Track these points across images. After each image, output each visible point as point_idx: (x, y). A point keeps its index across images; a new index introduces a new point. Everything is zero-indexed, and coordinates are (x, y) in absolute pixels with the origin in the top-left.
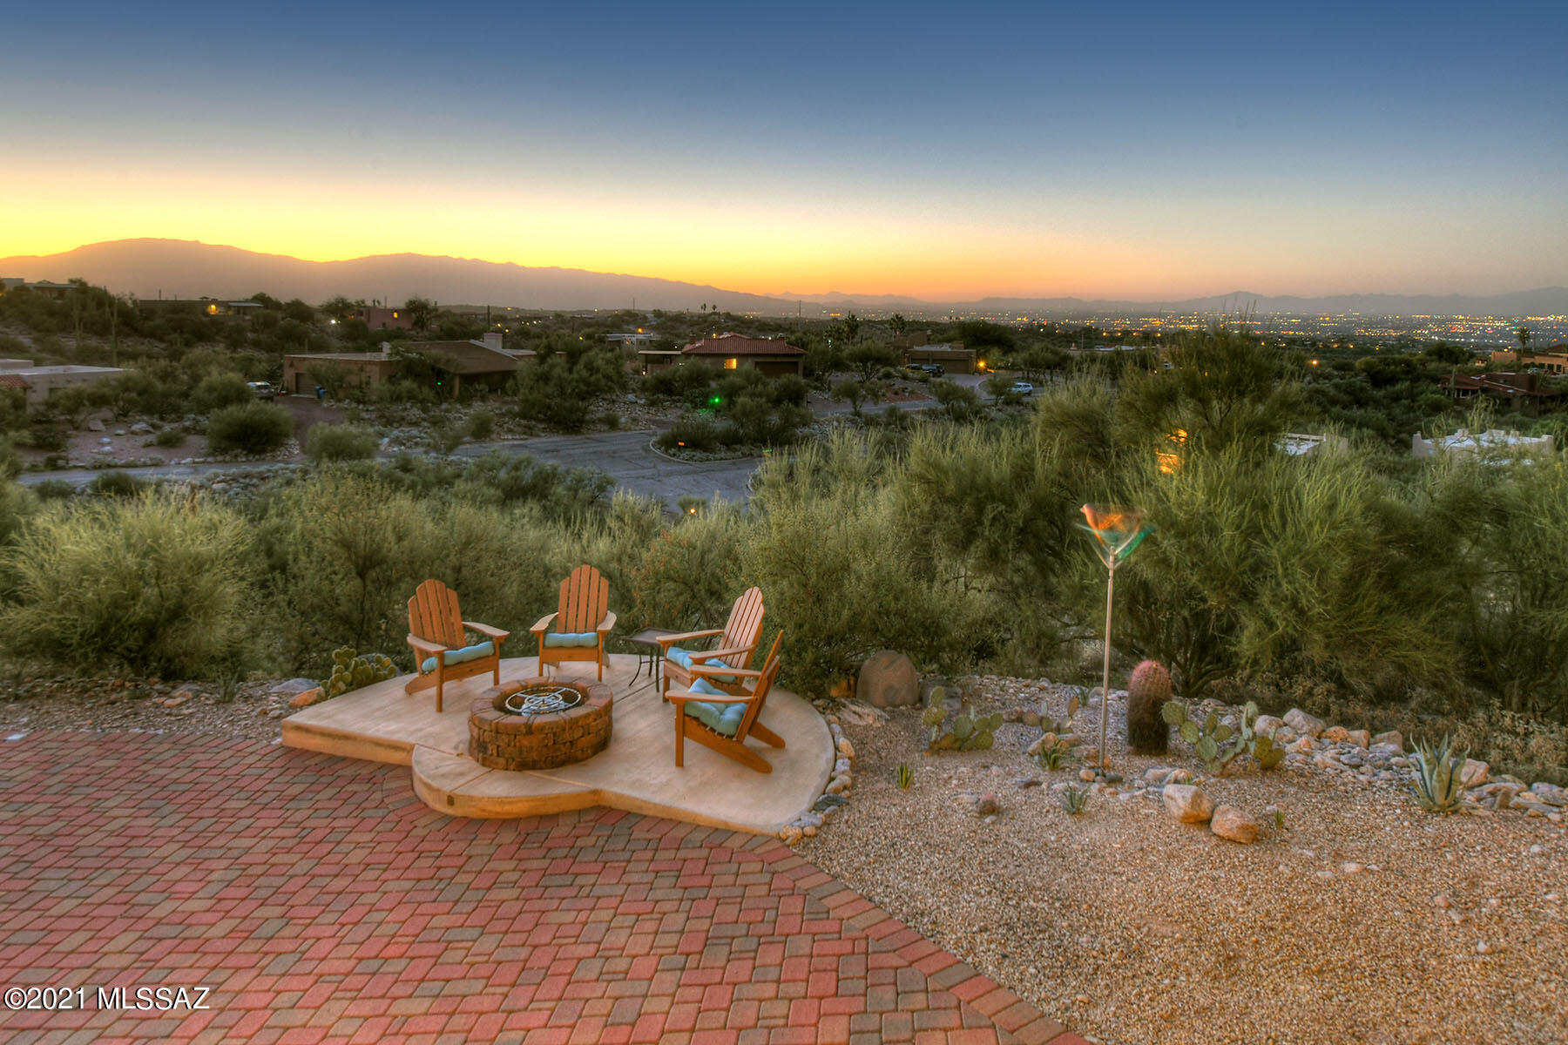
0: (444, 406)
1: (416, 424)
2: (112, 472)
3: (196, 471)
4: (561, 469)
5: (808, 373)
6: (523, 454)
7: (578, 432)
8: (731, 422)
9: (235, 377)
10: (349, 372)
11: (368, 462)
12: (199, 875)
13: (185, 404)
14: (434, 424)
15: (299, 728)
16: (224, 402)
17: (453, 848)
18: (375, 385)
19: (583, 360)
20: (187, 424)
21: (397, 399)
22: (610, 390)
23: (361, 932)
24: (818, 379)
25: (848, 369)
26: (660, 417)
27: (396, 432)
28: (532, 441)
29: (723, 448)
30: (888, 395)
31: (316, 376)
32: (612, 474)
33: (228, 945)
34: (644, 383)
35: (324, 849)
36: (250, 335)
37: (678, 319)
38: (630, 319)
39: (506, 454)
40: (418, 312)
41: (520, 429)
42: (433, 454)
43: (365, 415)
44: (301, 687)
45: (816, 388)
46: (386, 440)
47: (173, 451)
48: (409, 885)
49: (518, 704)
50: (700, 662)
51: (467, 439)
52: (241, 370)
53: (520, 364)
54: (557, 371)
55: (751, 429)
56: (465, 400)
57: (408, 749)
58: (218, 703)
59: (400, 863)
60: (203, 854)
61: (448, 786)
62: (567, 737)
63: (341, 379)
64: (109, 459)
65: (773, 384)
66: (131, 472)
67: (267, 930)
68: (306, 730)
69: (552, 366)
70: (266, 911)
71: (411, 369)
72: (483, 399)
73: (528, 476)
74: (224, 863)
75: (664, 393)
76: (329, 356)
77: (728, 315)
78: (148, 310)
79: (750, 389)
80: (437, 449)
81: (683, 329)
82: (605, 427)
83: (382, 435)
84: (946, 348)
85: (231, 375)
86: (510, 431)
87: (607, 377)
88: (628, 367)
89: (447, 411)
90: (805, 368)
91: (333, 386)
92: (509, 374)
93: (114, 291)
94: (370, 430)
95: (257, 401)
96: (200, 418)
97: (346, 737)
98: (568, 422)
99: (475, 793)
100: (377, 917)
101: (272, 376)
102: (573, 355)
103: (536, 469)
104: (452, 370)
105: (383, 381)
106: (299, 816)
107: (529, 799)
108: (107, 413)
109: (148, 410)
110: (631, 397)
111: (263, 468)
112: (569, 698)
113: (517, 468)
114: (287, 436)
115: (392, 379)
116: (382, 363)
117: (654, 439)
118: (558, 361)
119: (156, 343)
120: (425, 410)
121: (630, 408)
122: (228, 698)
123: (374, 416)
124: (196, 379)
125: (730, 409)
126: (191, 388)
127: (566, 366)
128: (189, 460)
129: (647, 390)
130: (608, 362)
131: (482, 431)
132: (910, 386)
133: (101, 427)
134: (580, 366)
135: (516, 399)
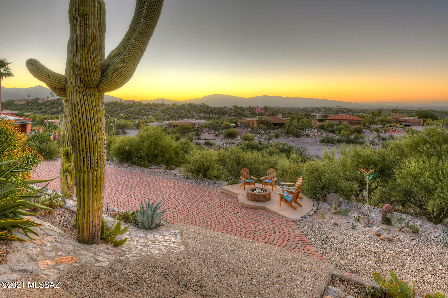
0: (269, 130)
1: (263, 134)
2: (207, 141)
3: (221, 141)
4: (294, 146)
5: (364, 125)
6: (286, 142)
7: (300, 138)
8: (340, 137)
9: (229, 123)
10: (250, 123)
11: (252, 142)
12: (206, 206)
13: (220, 128)
14: (267, 134)
15: (223, 189)
16: (226, 128)
17: (240, 211)
18: (255, 125)
19: (301, 121)
20: (220, 132)
21: (259, 128)
22: (307, 128)
23: (224, 218)
24: (367, 126)
25: (377, 124)
26: (321, 135)
27: (259, 136)
28: (288, 139)
29: (338, 143)
30: (390, 131)
31: (244, 123)
32: (306, 148)
33: (208, 215)
34: (317, 126)
35: (223, 206)
36: (233, 114)
37: (330, 109)
38: (317, 110)
39: (281, 142)
40: (266, 109)
41: (286, 136)
42: (266, 141)
43: (253, 132)
44: (226, 183)
45: (366, 129)
46: (257, 137)
47: (218, 137)
48: (233, 214)
49: (255, 190)
50: (288, 189)
51: (274, 138)
52: (230, 122)
53: (286, 121)
54: (295, 123)
55: (345, 139)
56: (274, 129)
57: (237, 195)
58: (214, 183)
59: (232, 211)
60: (207, 204)
61: (242, 201)
62: (261, 197)
63: (248, 124)
64: (207, 138)
65: (353, 128)
66: (210, 141)
67: (213, 215)
68: (224, 189)
69: (294, 122)
70: (213, 213)
71: (262, 122)
72: (278, 129)
73: (286, 147)
74: (210, 206)
75: (322, 129)
76: (246, 119)
77: (344, 109)
78: (215, 109)
79: (345, 129)
80: (267, 140)
81: (332, 112)
82: (307, 137)
83: (256, 136)
84: (412, 118)
85: (228, 123)
86: (284, 136)
87: (307, 125)
88: (313, 122)
89: (270, 131)
90: (363, 124)
91: (246, 125)
92: (283, 124)
93: (209, 105)
94: (254, 135)
95: (232, 128)
96: (222, 131)
97: (229, 191)
98: (298, 135)
99: (245, 203)
100: (227, 217)
101: (236, 123)
102: (299, 120)
103: (288, 146)
104: (271, 122)
105: (257, 124)
106: (221, 202)
107: (253, 206)
108: (207, 129)
109: (213, 129)
110: (313, 130)
111: (233, 141)
112: (263, 191)
113: (284, 145)
114: (237, 135)
115: (258, 124)
116: (256, 121)
117: (319, 140)
118: (295, 121)
119: (216, 115)
120: (265, 131)
121: (313, 132)
122: (215, 183)
123: (254, 132)
124: (222, 123)
125: (339, 134)
126: (221, 125)
127: (297, 122)
128: (220, 139)
129: (317, 128)
130: (307, 121)
131: (277, 136)
132: (398, 129)
133: (206, 132)
134: (300, 122)
135: (285, 129)
